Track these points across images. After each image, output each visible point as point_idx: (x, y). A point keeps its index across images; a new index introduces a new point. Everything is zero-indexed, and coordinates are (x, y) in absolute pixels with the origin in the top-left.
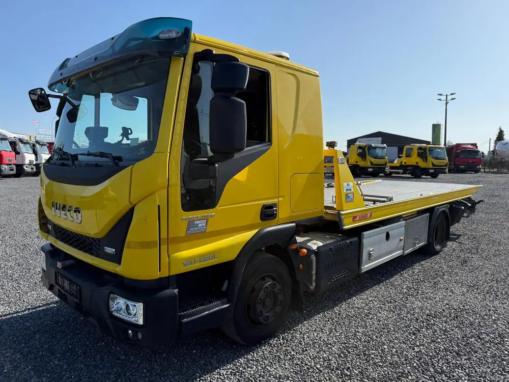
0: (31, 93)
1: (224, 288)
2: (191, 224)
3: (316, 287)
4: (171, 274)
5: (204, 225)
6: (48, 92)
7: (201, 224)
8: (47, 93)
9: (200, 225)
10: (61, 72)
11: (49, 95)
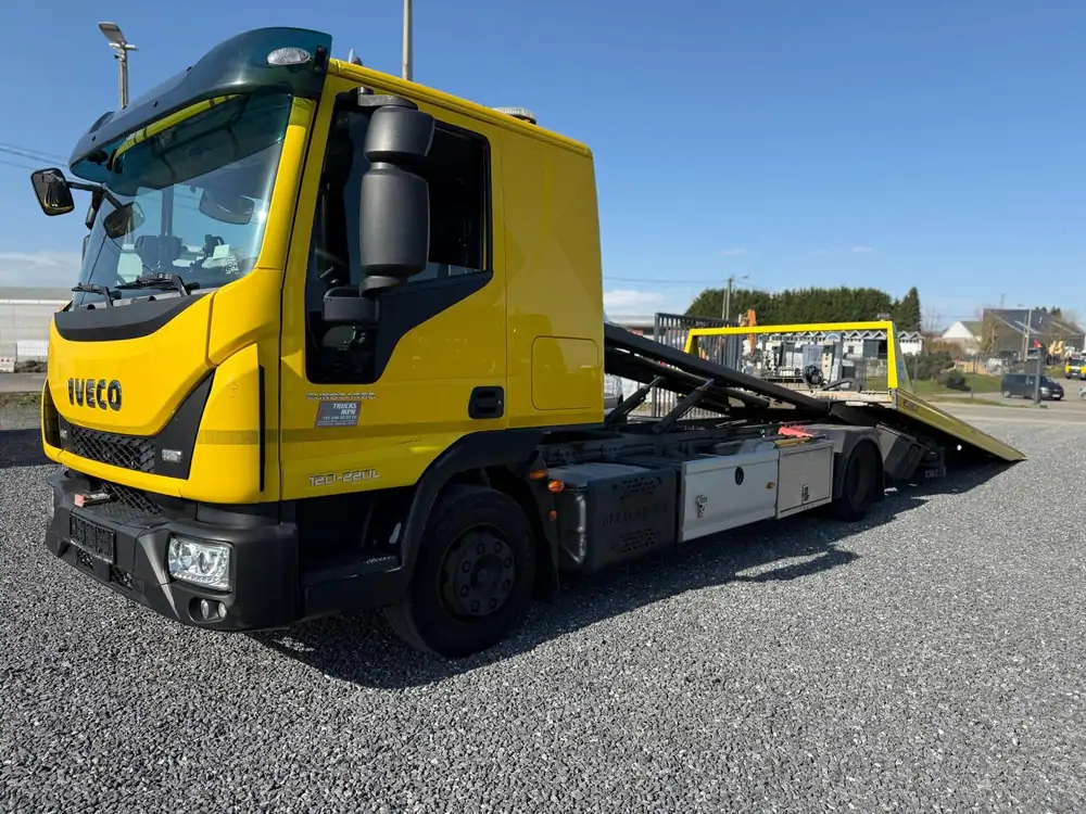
0: (37, 178)
1: (394, 539)
2: (326, 408)
3: (586, 558)
4: (284, 498)
5: (353, 412)
6: (70, 177)
7: (348, 410)
8: (67, 180)
9: (343, 412)
10: (93, 135)
11: (70, 185)
